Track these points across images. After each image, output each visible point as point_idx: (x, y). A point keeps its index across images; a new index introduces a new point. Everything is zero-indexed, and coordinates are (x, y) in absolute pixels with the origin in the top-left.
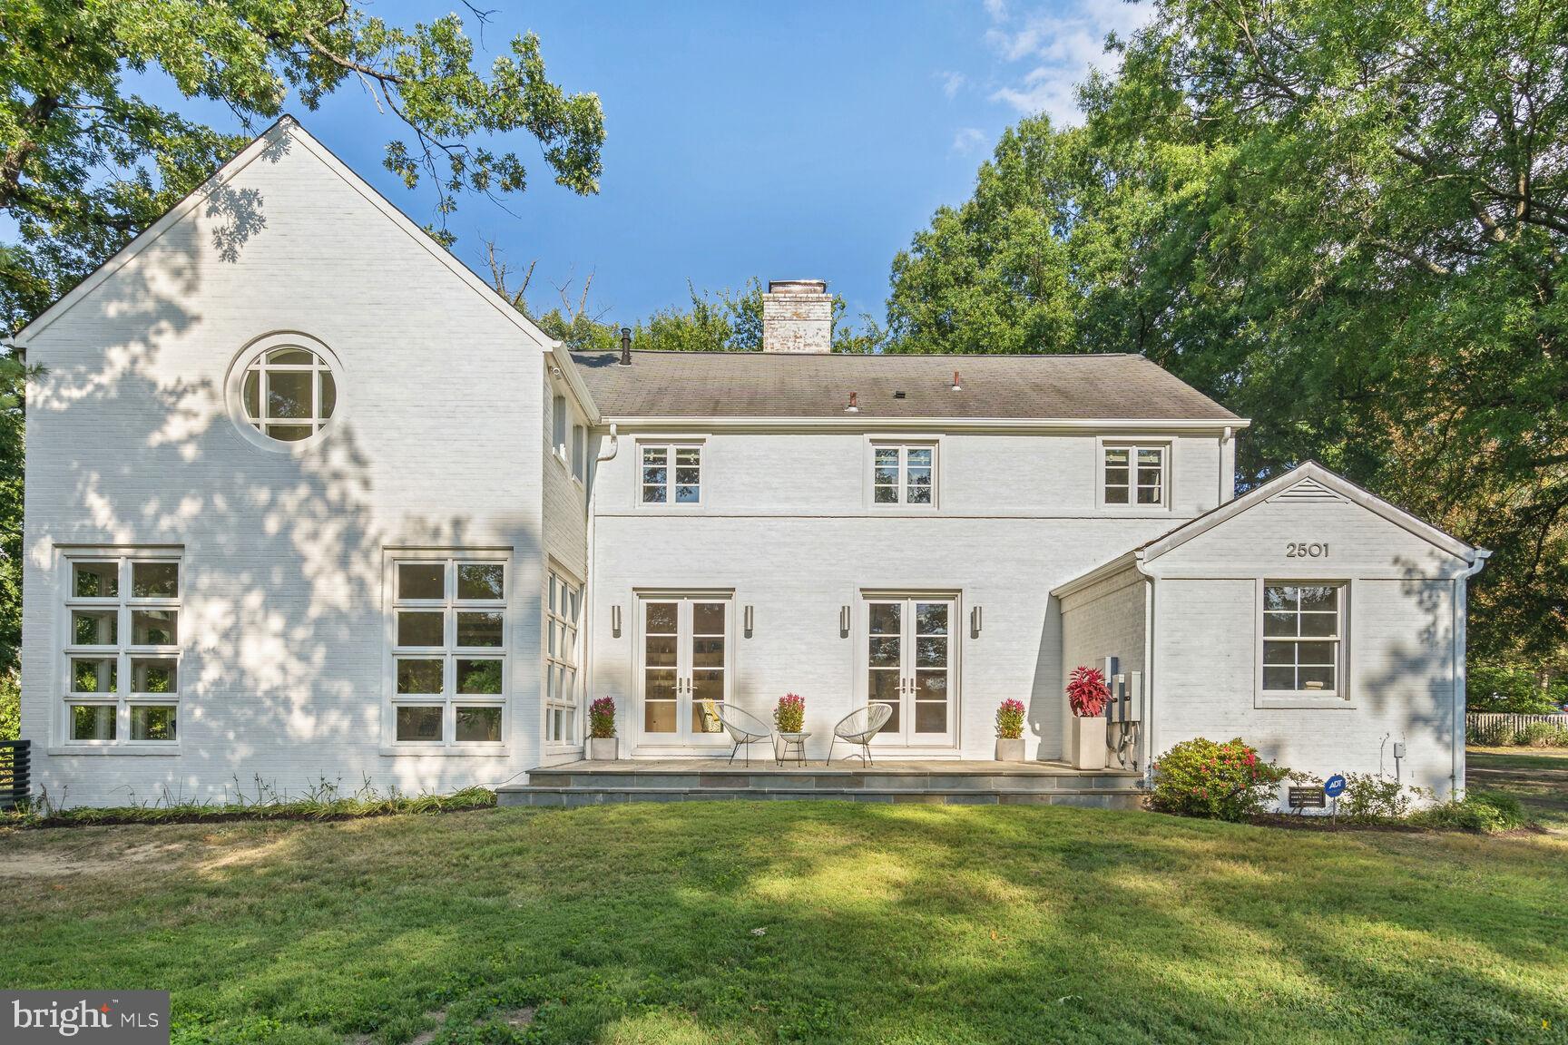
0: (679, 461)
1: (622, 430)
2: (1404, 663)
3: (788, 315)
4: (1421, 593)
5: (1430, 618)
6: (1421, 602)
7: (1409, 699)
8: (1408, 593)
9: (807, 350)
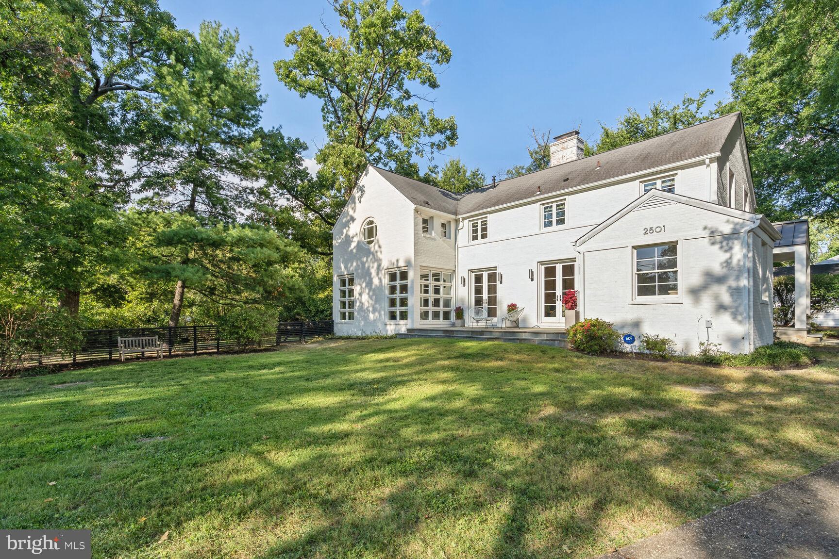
0: (482, 225)
1: (464, 219)
2: (712, 279)
3: (559, 149)
4: (721, 242)
5: (727, 255)
6: (721, 247)
7: (716, 297)
8: (713, 244)
9: (568, 161)
